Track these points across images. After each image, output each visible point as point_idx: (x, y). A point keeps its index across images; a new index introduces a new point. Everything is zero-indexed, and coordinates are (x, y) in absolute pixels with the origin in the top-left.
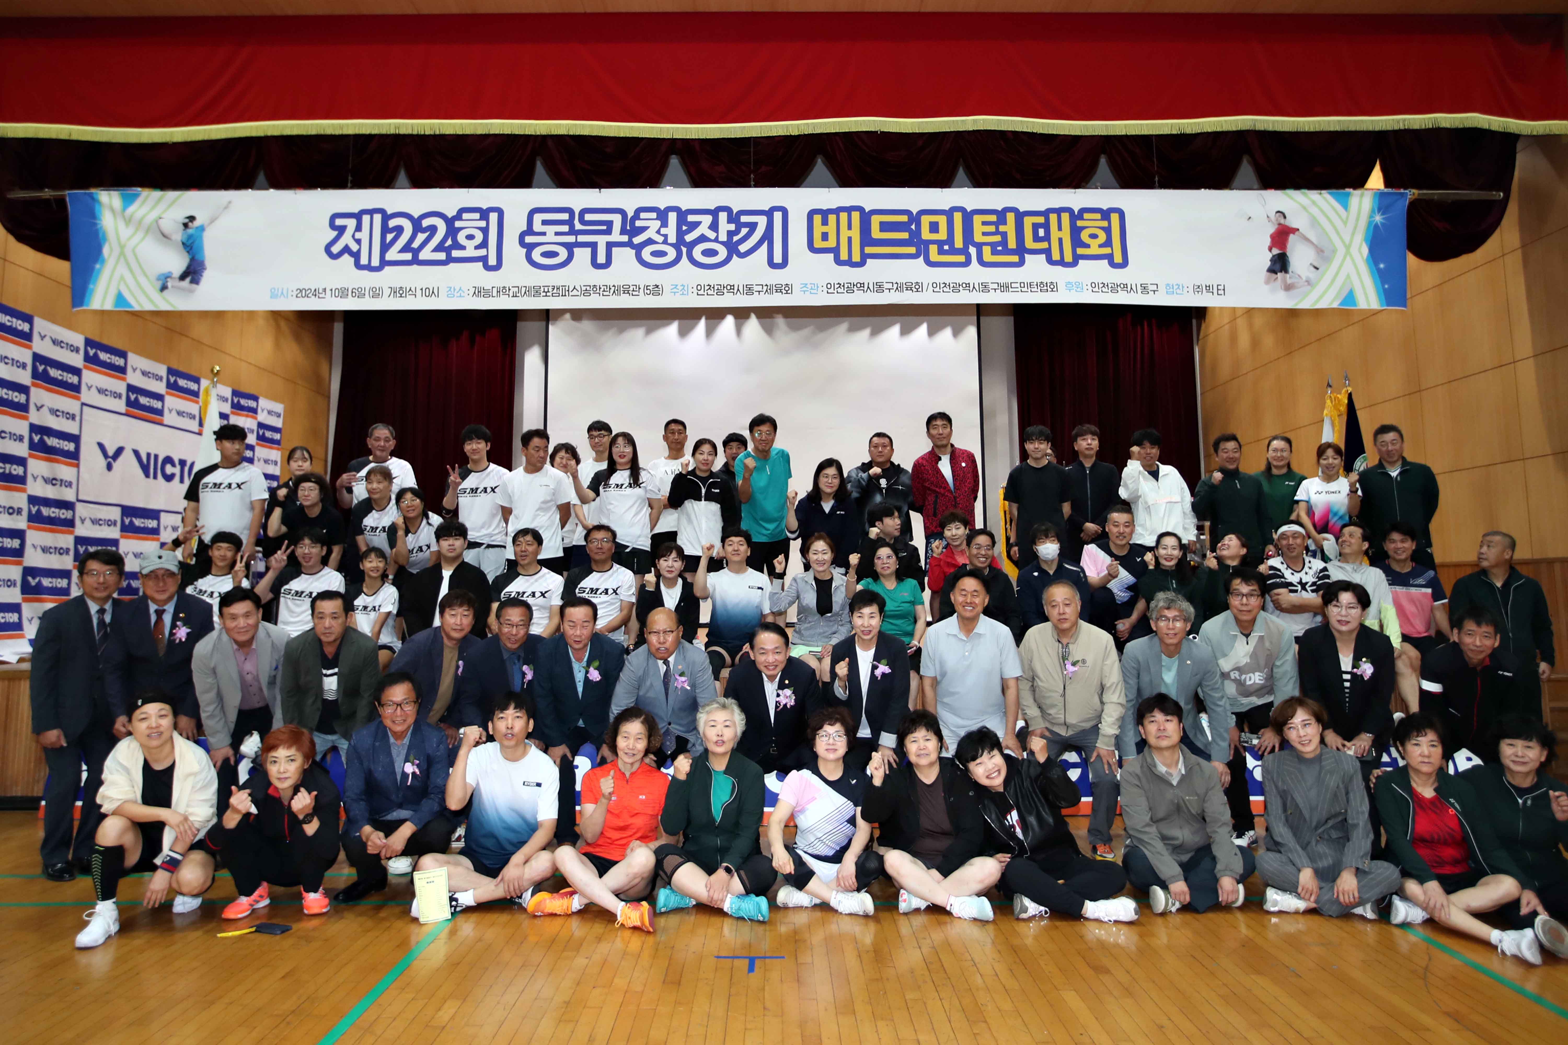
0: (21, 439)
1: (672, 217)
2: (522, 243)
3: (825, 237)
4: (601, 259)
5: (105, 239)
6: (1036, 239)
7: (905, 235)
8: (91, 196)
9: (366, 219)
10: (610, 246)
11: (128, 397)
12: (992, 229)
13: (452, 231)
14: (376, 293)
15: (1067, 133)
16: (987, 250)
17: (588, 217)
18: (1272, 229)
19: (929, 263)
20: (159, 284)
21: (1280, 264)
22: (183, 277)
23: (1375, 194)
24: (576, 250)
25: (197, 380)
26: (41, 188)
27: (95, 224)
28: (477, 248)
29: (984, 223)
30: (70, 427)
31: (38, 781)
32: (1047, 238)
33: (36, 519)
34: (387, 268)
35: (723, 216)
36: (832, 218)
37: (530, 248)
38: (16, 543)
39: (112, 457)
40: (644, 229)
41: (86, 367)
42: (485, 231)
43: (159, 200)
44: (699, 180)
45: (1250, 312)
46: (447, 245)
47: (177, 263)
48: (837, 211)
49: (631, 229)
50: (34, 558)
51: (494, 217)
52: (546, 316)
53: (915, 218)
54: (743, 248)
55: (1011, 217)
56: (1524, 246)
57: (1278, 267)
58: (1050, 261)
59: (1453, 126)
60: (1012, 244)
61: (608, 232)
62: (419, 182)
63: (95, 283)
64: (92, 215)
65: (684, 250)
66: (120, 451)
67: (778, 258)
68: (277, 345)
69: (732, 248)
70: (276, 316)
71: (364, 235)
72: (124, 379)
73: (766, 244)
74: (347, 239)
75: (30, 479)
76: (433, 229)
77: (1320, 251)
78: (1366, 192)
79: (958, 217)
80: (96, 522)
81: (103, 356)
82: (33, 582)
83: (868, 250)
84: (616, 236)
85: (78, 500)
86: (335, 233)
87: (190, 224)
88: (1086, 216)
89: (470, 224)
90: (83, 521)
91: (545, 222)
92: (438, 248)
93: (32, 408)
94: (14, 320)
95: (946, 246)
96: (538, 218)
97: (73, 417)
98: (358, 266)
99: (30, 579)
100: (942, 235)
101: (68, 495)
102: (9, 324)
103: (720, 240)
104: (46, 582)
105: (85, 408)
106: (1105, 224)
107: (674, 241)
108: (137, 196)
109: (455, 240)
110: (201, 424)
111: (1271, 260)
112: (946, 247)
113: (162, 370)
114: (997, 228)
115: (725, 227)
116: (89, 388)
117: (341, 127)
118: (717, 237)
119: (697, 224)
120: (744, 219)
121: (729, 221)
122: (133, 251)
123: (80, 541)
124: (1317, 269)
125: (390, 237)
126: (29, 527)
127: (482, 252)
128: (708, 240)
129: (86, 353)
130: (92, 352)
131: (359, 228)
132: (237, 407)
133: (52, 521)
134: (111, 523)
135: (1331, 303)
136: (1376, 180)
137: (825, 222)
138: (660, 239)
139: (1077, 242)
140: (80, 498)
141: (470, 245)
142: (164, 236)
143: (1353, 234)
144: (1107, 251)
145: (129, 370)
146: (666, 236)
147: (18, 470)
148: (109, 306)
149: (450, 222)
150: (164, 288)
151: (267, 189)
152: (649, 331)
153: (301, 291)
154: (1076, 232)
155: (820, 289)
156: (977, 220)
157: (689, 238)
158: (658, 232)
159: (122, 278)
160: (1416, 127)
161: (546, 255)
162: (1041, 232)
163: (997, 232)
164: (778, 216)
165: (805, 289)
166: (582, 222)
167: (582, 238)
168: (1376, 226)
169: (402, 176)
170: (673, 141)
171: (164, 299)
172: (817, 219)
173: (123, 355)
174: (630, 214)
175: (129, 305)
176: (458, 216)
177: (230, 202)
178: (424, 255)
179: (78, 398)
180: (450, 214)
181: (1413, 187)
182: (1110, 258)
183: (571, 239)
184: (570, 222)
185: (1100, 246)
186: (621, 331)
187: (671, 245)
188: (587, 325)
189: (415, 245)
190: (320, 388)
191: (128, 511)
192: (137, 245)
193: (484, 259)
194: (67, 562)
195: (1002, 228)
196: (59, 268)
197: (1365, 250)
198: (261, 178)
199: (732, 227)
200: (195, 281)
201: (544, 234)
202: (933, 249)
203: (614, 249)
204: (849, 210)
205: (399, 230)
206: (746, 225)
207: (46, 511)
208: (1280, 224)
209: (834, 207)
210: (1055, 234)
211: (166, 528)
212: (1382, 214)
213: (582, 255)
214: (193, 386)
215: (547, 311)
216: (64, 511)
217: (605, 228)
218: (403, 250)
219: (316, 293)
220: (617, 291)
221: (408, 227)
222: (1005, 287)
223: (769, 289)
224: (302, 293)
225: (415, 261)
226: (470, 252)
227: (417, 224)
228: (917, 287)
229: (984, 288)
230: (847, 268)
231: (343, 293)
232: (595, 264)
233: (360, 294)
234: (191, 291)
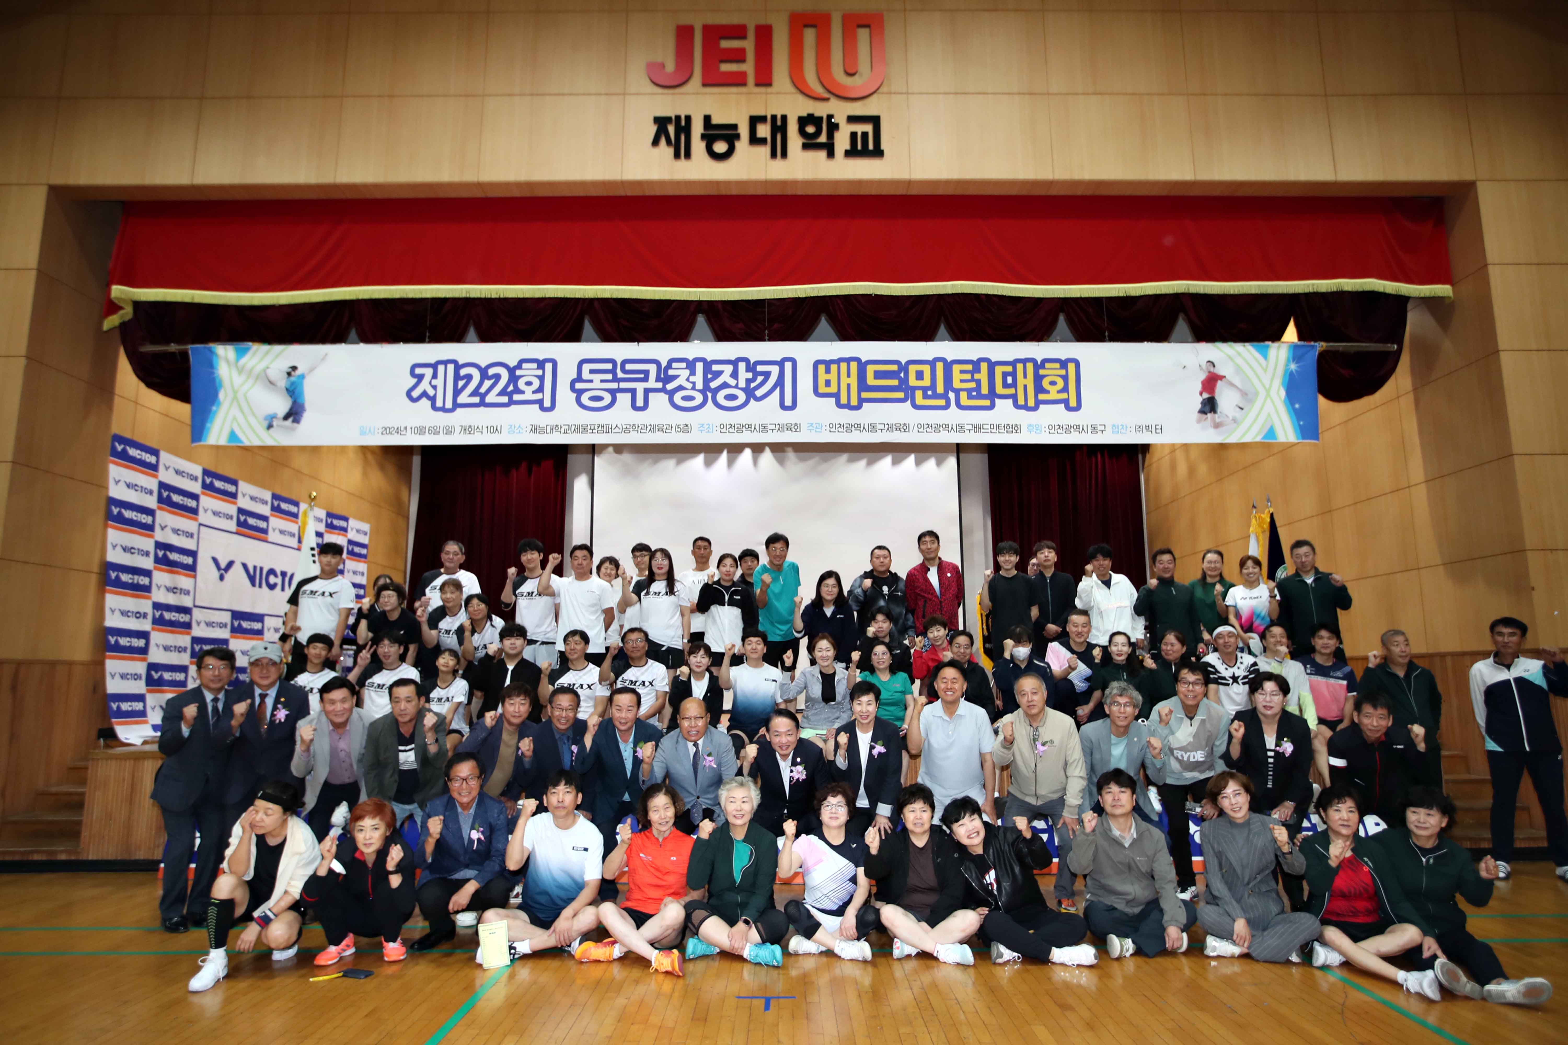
0: (147, 554)
1: (699, 366)
2: (573, 388)
3: (828, 383)
4: (640, 403)
5: (221, 385)
6: (1005, 385)
7: (895, 382)
8: (210, 350)
9: (441, 368)
10: (647, 391)
11: (238, 519)
12: (968, 376)
13: (514, 378)
14: (449, 431)
15: (1031, 295)
16: (963, 395)
17: (629, 367)
18: (1203, 376)
19: (915, 406)
20: (266, 424)
21: (1210, 406)
22: (286, 418)
23: (1290, 346)
24: (618, 395)
25: (296, 504)
26: (167, 342)
27: (213, 373)
28: (534, 392)
29: (962, 372)
30: (189, 544)
31: (158, 847)
32: (1014, 385)
33: (159, 622)
34: (458, 410)
35: (742, 366)
36: (834, 367)
37: (579, 393)
38: (141, 643)
39: (224, 569)
40: (675, 377)
41: (203, 493)
42: (541, 378)
43: (267, 353)
44: (722, 335)
45: (1186, 447)
46: (509, 390)
47: (282, 406)
48: (838, 361)
49: (665, 377)
50: (156, 656)
51: (549, 367)
52: (593, 449)
53: (904, 367)
54: (759, 393)
55: (984, 366)
56: (1415, 389)
57: (1207, 408)
58: (1016, 406)
59: (1354, 290)
60: (985, 390)
61: (646, 379)
62: (486, 337)
63: (212, 422)
64: (210, 365)
65: (709, 395)
66: (230, 564)
67: (788, 402)
68: (365, 474)
69: (750, 393)
70: (364, 449)
71: (439, 382)
72: (235, 503)
73: (778, 390)
74: (425, 386)
75: (154, 588)
76: (497, 377)
77: (1244, 394)
78: (1282, 345)
79: (940, 366)
80: (209, 624)
81: (218, 484)
82: (156, 676)
83: (864, 395)
84: (652, 383)
85: (195, 606)
86: (415, 381)
87: (293, 373)
88: (1047, 365)
89: (529, 372)
90: (198, 623)
91: (592, 372)
92: (502, 393)
93: (157, 528)
94: (143, 454)
95: (930, 391)
96: (586, 368)
97: (192, 535)
98: (434, 408)
99: (153, 673)
100: (927, 382)
101: (187, 602)
102: (139, 457)
103: (740, 386)
104: (167, 676)
105: (202, 528)
106: (1063, 372)
107: (701, 387)
108: (248, 349)
109: (516, 386)
110: (300, 541)
111: (1202, 403)
113: (267, 496)
114: (973, 376)
115: (744, 375)
116: (206, 511)
117: (421, 291)
118: (737, 384)
119: (720, 373)
120: (760, 368)
121: (747, 371)
122: (245, 396)
123: (196, 640)
124: (1242, 409)
126: (153, 629)
127: (539, 396)
128: (730, 386)
129: (204, 481)
130: (208, 480)
131: (435, 376)
132: (330, 527)
133: (172, 624)
134: (222, 625)
135: (1255, 438)
136: (1291, 334)
137: (828, 371)
138: (690, 386)
139: (1039, 389)
140: (197, 604)
141: (529, 390)
142: (271, 382)
143: (1272, 380)
144: (1064, 396)
145: (240, 495)
146: (694, 383)
147: (144, 581)
148: (223, 441)
150: (270, 426)
151: (357, 343)
152: (679, 462)
153: (386, 429)
154: (1038, 379)
155: (824, 428)
156: (956, 368)
157: (714, 385)
158: (688, 380)
159: (235, 418)
160: (1324, 290)
161: (592, 399)
162: (1010, 380)
163: (973, 380)
164: (788, 366)
165: (811, 428)
166: (624, 371)
167: (623, 385)
168: (1291, 374)
169: (472, 333)
170: (700, 303)
171: (272, 437)
172: (822, 368)
173: (234, 482)
174: (664, 364)
175: (241, 441)
176: (519, 366)
177: (326, 355)
178: (489, 399)
179: (196, 520)
180: (512, 363)
181: (1321, 341)
182: (1066, 402)
183: (614, 386)
184: (613, 371)
185: (1059, 392)
186: (656, 462)
187: (699, 391)
188: (627, 457)
189: (483, 390)
190: (402, 512)
191: (237, 615)
192: (248, 390)
193: (540, 402)
194: (184, 659)
195: (977, 376)
196: (181, 409)
197: (1283, 393)
198: (353, 334)
199: (750, 375)
200: (297, 421)
201: (591, 381)
202: (919, 394)
203: (651, 395)
204: (848, 360)
205: (469, 378)
206: (762, 373)
207: (168, 616)
208: (1210, 372)
209: (836, 358)
210: (1021, 381)
211: (269, 630)
212: (1297, 363)
213: (624, 399)
214: (293, 509)
215: (593, 446)
216: (182, 615)
217: (642, 376)
218: (472, 395)
219: (398, 431)
220: (653, 429)
221: (476, 375)
222: (978, 428)
223: (781, 428)
224: (387, 431)
225: (483, 404)
226: (528, 395)
227: (484, 373)
228: (904, 428)
229: (961, 428)
230: (846, 410)
231: (421, 431)
232: (634, 407)
233: (435, 431)
234: (293, 429)
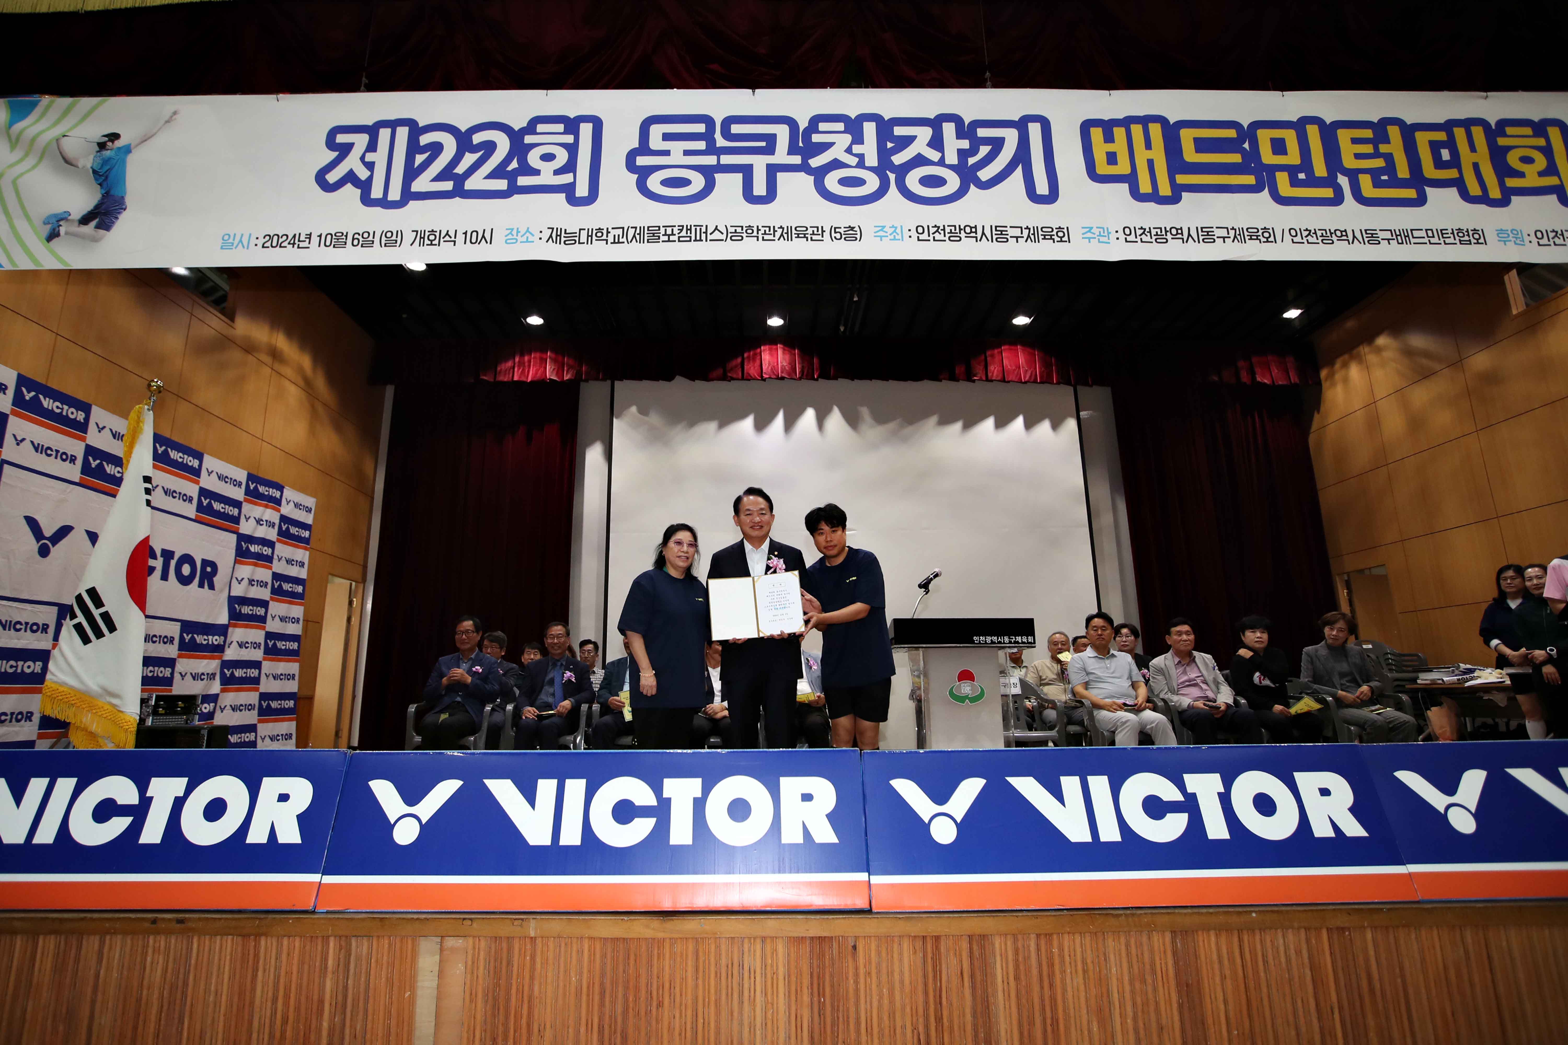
1: (870, 129)
2: (631, 166)
3: (1112, 158)
4: (760, 188)
6: (1439, 164)
7: (1236, 158)
9: (384, 134)
10: (772, 171)
12: (1368, 149)
13: (519, 149)
14: (392, 240)
16: (1365, 181)
17: (736, 129)
19: (1279, 198)
20: (46, 231)
22: (85, 220)
24: (718, 177)
28: (557, 172)
29: (1355, 141)
32: (1456, 163)
34: (412, 203)
35: (949, 129)
36: (1119, 133)
37: (644, 173)
40: (826, 146)
42: (572, 149)
43: (67, 111)
46: (510, 168)
47: (81, 200)
48: (1127, 122)
49: (806, 146)
51: (586, 130)
53: (1248, 133)
54: (985, 174)
55: (1394, 132)
58: (1468, 198)
60: (1403, 172)
61: (770, 149)
65: (892, 177)
67: (1042, 188)
69: (968, 174)
71: (379, 156)
73: (1020, 169)
74: (352, 162)
76: (490, 147)
79: (1313, 132)
83: (1181, 179)
84: (782, 156)
86: (334, 154)
87: (109, 144)
88: (1508, 130)
89: (548, 139)
91: (667, 137)
92: (497, 173)
95: (1302, 174)
96: (656, 131)
98: (367, 200)
100: (1293, 157)
103: (947, 162)
106: (1541, 142)
107: (875, 164)
108: (34, 105)
109: (523, 162)
112: (1302, 176)
114: (1376, 148)
115: (953, 144)
118: (942, 158)
119: (910, 140)
120: (982, 132)
121: (960, 135)
122: (14, 182)
125: (420, 159)
127: (567, 178)
128: (927, 162)
131: (372, 146)
137: (1109, 138)
138: (853, 161)
139: (1503, 170)
141: (547, 168)
142: (67, 161)
144: (1553, 181)
146: (861, 157)
149: (516, 136)
150: (54, 237)
153: (271, 236)
154: (1497, 154)
155: (1113, 236)
156: (1344, 135)
157: (898, 159)
158: (849, 151)
161: (668, 183)
162: (1445, 154)
163: (1376, 155)
164: (1034, 130)
165: (1089, 235)
166: (727, 135)
167: (726, 159)
171: (53, 253)
172: (1097, 134)
174: (803, 124)
176: (531, 127)
177: (175, 113)
178: (474, 183)
180: (518, 124)
183: (711, 160)
184: (708, 136)
185: (1541, 174)
187: (871, 169)
189: (460, 169)
192: (22, 174)
193: (569, 188)
199: (965, 144)
200: (105, 225)
201: (667, 153)
202: (1282, 179)
203: (779, 175)
204: (1145, 121)
205: (436, 149)
206: (987, 141)
209: (1120, 116)
210: (1466, 157)
213: (729, 183)
217: (763, 144)
218: (440, 177)
219: (295, 241)
220: (787, 234)
221: (450, 145)
222: (1403, 237)
223: (1034, 234)
224: (273, 241)
225: (459, 192)
226: (547, 178)
227: (464, 140)
228: (1266, 235)
229: (1371, 237)
230: (1152, 205)
231: (338, 240)
232: (749, 196)
233: (364, 240)
234: (95, 240)
